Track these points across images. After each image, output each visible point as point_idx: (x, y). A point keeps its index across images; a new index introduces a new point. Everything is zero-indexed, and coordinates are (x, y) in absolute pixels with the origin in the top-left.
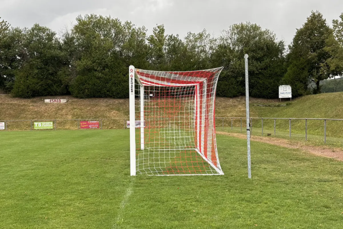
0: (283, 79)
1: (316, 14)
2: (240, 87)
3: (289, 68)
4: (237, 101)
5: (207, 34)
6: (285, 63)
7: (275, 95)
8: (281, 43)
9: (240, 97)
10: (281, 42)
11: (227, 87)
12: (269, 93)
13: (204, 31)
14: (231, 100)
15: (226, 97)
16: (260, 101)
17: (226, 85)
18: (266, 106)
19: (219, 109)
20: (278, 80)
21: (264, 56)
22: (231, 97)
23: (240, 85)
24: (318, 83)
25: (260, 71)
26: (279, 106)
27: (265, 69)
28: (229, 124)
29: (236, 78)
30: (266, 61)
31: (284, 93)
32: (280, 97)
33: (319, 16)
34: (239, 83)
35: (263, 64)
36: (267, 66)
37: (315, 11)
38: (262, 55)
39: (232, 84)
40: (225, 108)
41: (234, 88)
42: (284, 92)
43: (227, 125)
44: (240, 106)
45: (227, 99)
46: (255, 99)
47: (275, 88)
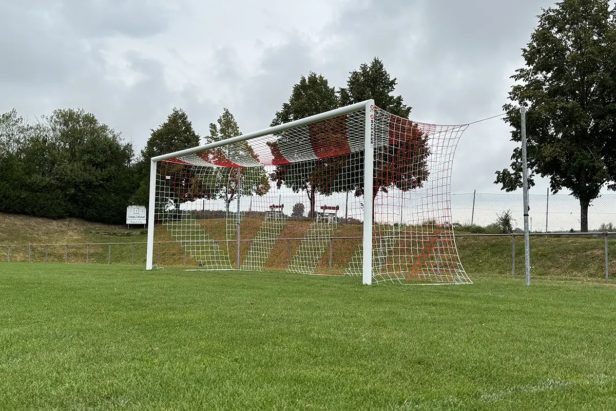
0: (133, 196)
1: (180, 113)
2: (70, 204)
3: (142, 182)
4: (64, 224)
5: (18, 116)
6: (136, 175)
7: (121, 219)
8: (129, 147)
9: (68, 219)
10: (128, 145)
11: (49, 202)
12: (112, 215)
13: (14, 111)
14: (54, 223)
15: (47, 217)
16: (98, 226)
17: (48, 199)
18: (110, 234)
19: (38, 235)
20: (126, 198)
21: (106, 161)
22: (54, 219)
23: (69, 200)
24: (177, 206)
25: (101, 182)
26: (128, 235)
27: (107, 181)
28: (60, 258)
29: (63, 189)
30: (109, 169)
31: (134, 217)
32: (128, 222)
33: (183, 117)
34: (68, 198)
35: (105, 173)
36: (111, 176)
37: (178, 109)
38: (104, 159)
39: (57, 198)
40: (47, 234)
41: (59, 204)
42: (135, 215)
43: (56, 259)
44: (70, 233)
45: (48, 220)
46: (90, 223)
47: (121, 209)
